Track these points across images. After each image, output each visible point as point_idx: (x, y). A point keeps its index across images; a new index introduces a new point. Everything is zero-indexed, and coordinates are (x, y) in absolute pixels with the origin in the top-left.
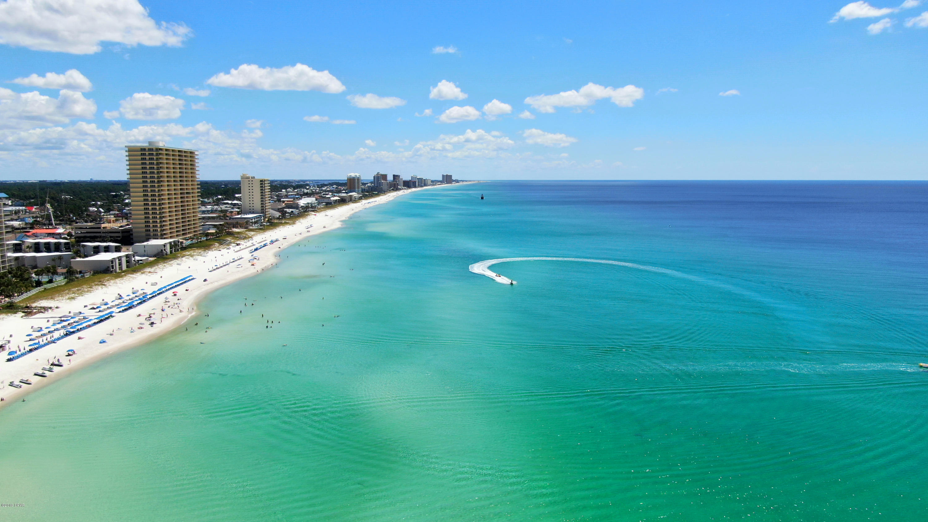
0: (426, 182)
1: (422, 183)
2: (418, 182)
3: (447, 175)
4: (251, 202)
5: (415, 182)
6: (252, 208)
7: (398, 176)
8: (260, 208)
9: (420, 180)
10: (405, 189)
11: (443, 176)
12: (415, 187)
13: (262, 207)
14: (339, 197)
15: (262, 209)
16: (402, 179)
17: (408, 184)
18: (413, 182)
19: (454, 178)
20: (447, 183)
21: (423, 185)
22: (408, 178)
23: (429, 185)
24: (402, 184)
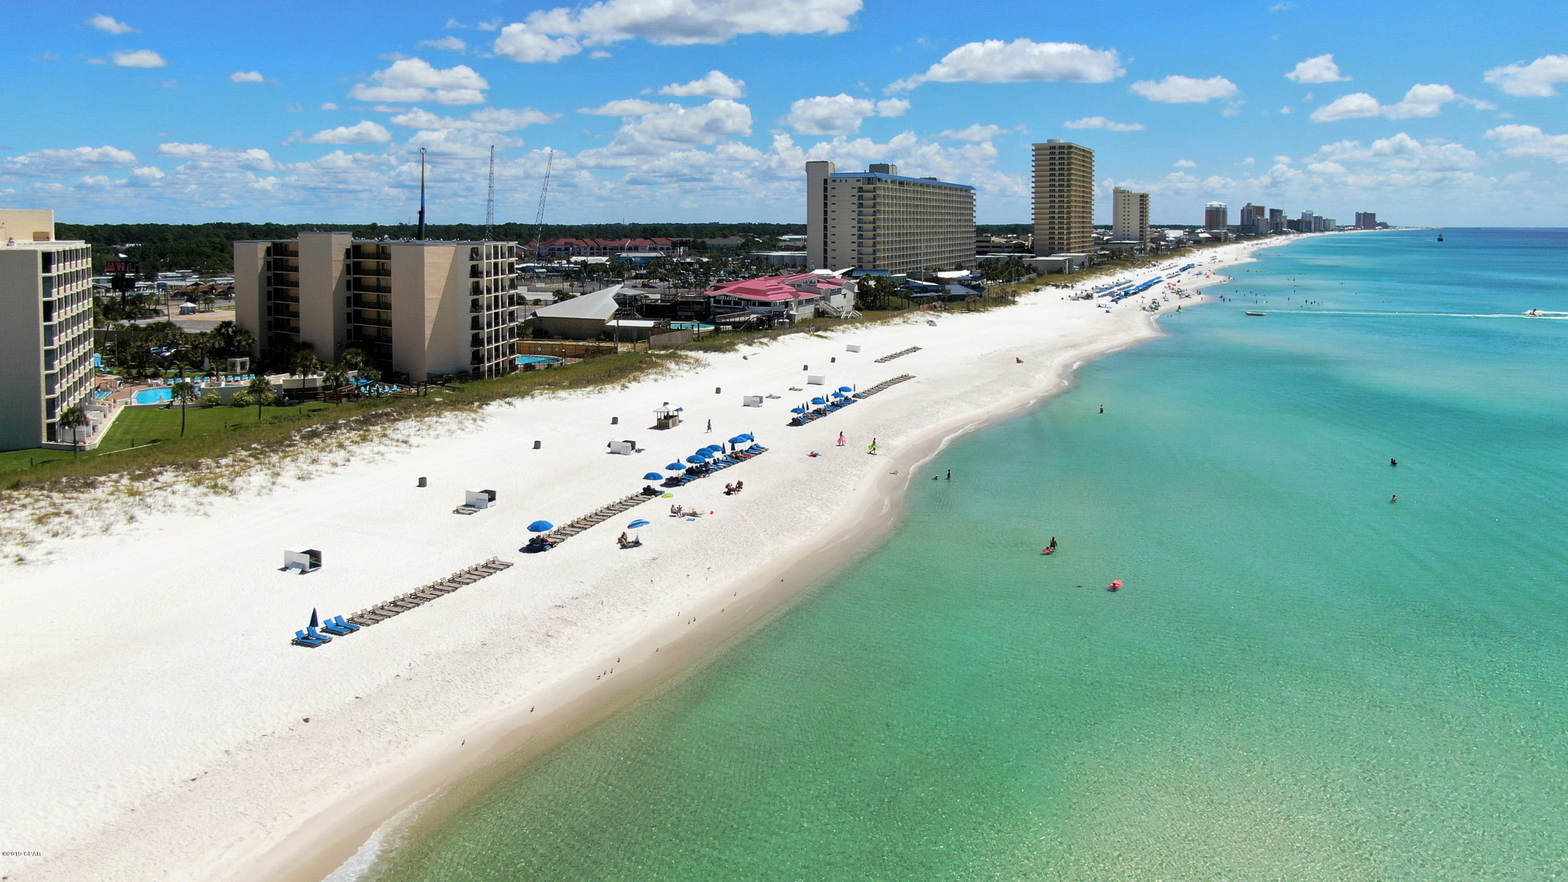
0: (1327, 225)
1: (1321, 225)
2: (1315, 224)
3: (1365, 214)
4: (1126, 225)
5: (1310, 223)
6: (1126, 233)
7: (1280, 212)
8: (1138, 234)
9: (1318, 219)
10: (1294, 233)
11: (1358, 215)
12: (1310, 231)
13: (1141, 231)
14: (1210, 233)
15: (1141, 235)
16: (1286, 217)
17: (1298, 226)
18: (1306, 223)
19: (1378, 220)
20: (1365, 228)
21: (1322, 229)
22: (1296, 217)
23: (1332, 230)
24: (1285, 224)
